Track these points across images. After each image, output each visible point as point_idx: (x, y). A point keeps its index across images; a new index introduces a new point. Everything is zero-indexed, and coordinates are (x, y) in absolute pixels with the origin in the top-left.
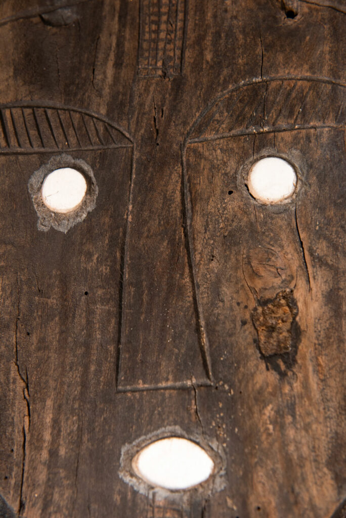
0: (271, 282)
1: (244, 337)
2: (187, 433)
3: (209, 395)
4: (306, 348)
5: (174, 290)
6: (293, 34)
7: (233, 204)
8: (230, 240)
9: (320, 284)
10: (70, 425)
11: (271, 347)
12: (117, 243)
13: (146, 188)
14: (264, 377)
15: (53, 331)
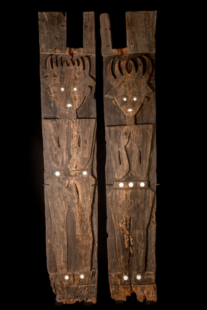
0: (75, 95)
1: (73, 99)
2: (70, 104)
3: (71, 102)
4: (77, 99)
5: (69, 96)
6: (77, 79)
7: (73, 91)
8: (73, 93)
9: (78, 95)
10: (63, 103)
11: (75, 99)
12: (66, 93)
13: (68, 89)
14: (74, 101)
15: (62, 98)
